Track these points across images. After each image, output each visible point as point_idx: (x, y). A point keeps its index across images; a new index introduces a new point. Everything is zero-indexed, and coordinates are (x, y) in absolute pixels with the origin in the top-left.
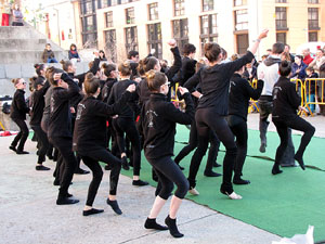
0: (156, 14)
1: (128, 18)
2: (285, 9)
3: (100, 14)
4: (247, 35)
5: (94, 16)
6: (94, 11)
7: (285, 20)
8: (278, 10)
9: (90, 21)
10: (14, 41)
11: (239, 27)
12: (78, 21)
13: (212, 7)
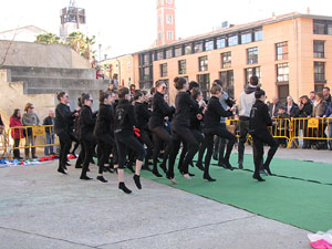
0: (206, 66)
1: (180, 69)
2: (323, 64)
3: (156, 65)
4: (288, 85)
5: (151, 68)
6: (151, 62)
7: (323, 73)
8: (316, 63)
9: (147, 71)
10: (83, 81)
11: (280, 79)
12: (137, 70)
13: (256, 61)
